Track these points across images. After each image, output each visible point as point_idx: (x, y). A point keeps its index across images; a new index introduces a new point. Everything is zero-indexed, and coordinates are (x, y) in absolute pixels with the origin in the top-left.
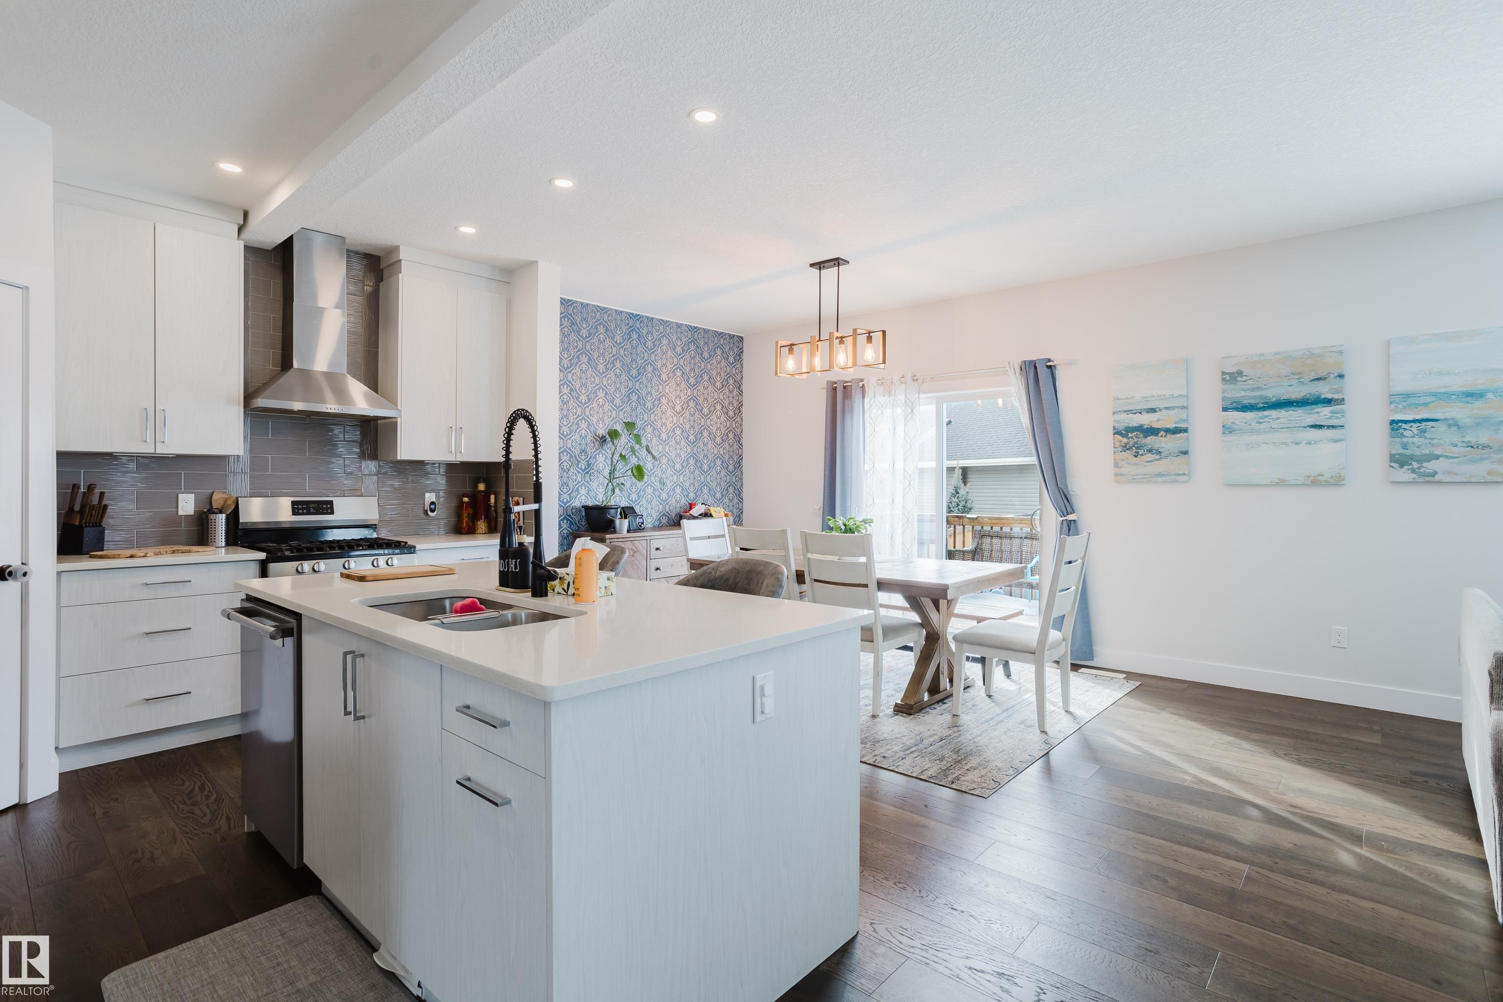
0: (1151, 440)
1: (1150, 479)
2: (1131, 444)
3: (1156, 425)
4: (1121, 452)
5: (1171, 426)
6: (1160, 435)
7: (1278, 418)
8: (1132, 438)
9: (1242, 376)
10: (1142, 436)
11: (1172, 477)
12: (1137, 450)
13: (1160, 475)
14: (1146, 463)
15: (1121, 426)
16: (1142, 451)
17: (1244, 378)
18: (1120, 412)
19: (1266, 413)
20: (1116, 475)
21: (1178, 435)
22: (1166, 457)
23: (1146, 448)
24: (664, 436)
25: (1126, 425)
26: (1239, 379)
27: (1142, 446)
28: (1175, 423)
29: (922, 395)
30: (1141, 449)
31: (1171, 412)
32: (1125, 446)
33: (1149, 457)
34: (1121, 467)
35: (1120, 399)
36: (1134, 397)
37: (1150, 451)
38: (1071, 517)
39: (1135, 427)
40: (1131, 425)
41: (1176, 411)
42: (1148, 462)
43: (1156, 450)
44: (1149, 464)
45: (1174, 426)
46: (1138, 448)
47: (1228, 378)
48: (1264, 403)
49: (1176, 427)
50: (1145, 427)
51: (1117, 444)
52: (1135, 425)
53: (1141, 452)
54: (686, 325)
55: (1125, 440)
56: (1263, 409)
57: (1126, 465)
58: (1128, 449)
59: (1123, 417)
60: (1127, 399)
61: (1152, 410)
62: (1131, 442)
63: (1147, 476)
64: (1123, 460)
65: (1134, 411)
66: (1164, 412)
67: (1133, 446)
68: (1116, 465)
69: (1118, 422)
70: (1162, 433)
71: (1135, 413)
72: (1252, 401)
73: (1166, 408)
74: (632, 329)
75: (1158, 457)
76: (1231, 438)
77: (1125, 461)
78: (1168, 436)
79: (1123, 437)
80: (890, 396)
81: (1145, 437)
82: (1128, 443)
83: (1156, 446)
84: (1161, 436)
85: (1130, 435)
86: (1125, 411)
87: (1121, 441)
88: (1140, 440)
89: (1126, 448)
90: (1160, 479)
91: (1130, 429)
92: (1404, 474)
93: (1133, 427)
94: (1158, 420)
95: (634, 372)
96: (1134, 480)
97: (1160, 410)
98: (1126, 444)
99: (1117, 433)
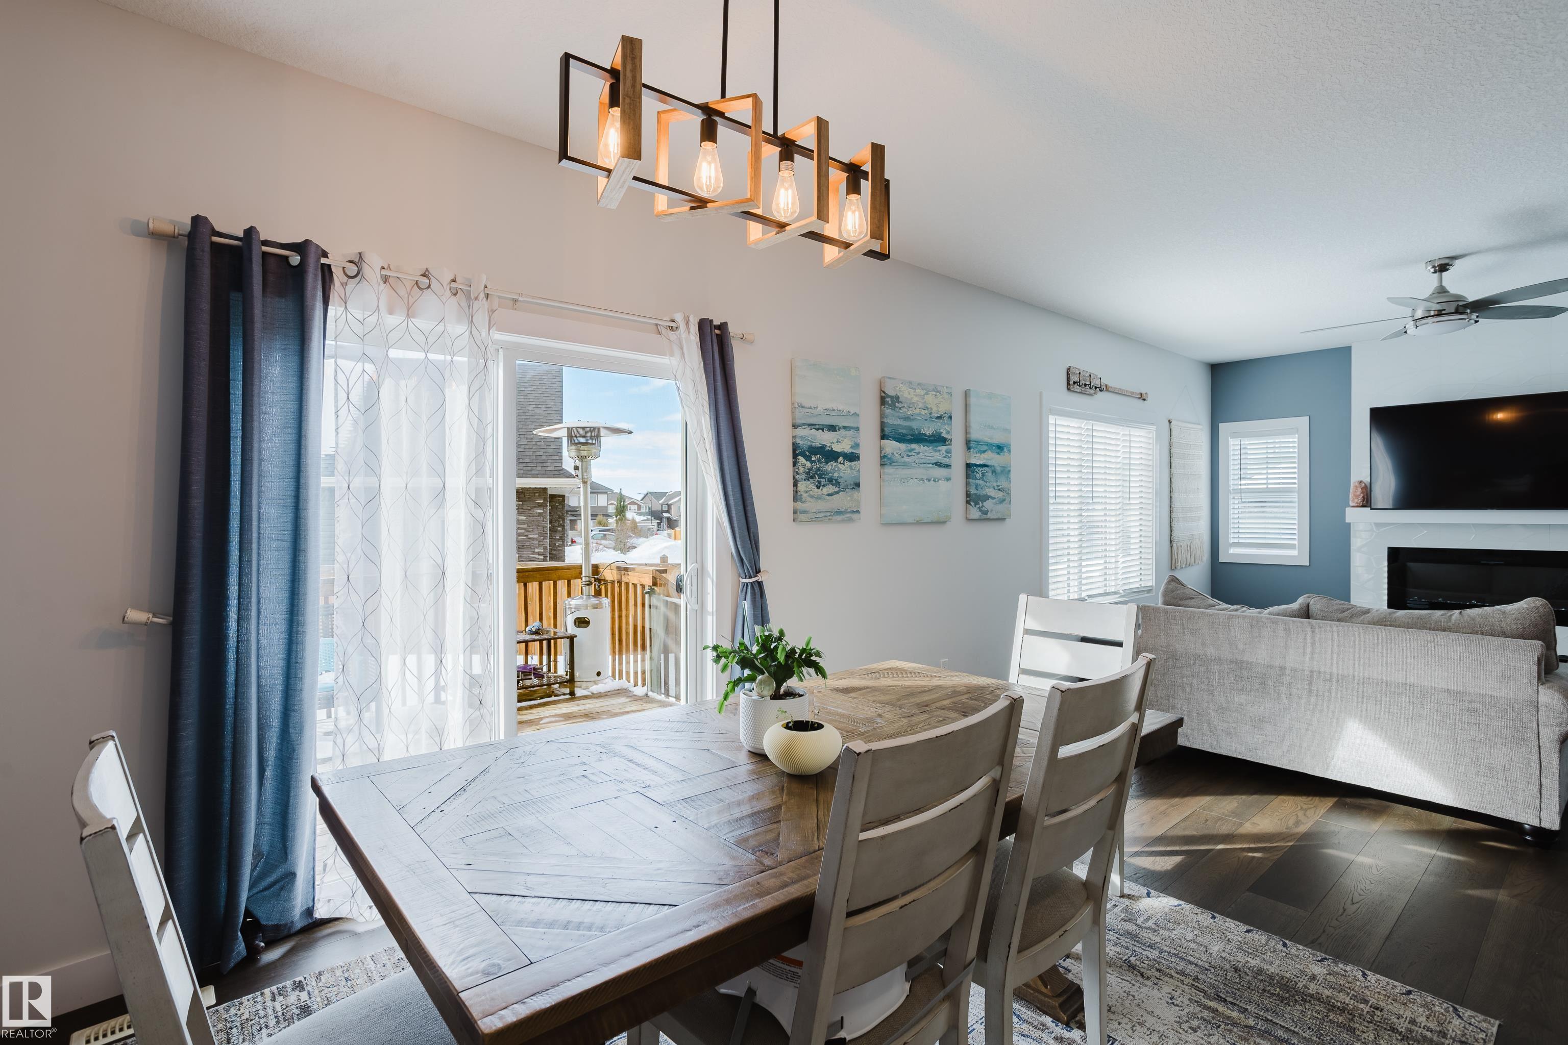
1: (831, 517)
4: (805, 480)
7: (919, 453)
8: (814, 461)
9: (899, 402)
10: (823, 460)
11: (849, 515)
12: (818, 477)
13: (839, 512)
16: (824, 480)
17: (900, 405)
18: (804, 424)
19: (914, 446)
23: (827, 477)
25: (809, 443)
26: (897, 404)
27: (824, 474)
30: (823, 478)
32: (808, 473)
33: (830, 489)
36: (817, 407)
37: (830, 481)
38: (758, 579)
40: (814, 444)
43: (836, 480)
45: (851, 450)
46: (820, 477)
47: (890, 402)
48: (911, 435)
49: (852, 453)
53: (823, 481)
56: (910, 441)
60: (810, 408)
61: (832, 428)
65: (817, 427)
67: (816, 473)
70: (841, 459)
72: (904, 431)
73: (845, 428)
76: (889, 470)
87: (804, 465)
90: (839, 518)
92: (975, 513)
96: (817, 518)
98: (810, 469)
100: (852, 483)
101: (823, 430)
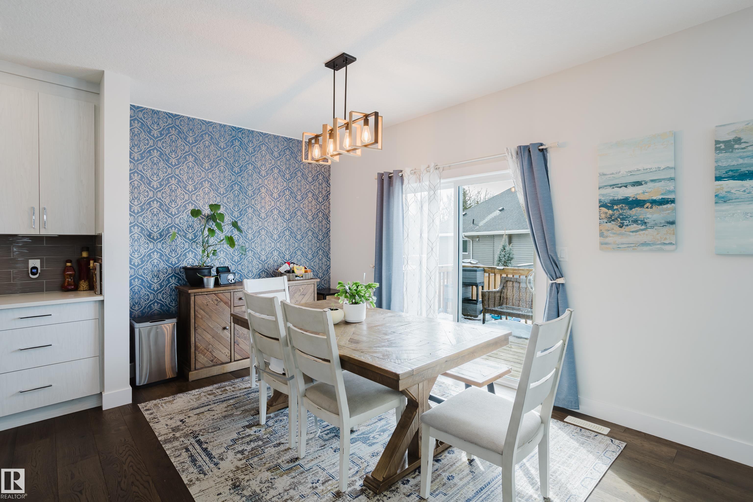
0: (636, 212)
1: (635, 248)
2: (616, 216)
3: (641, 197)
4: (606, 223)
5: (658, 197)
6: (646, 206)
8: (617, 209)
13: (645, 244)
14: (631, 234)
15: (606, 199)
16: (628, 222)
18: (606, 186)
20: (602, 244)
21: (665, 206)
22: (652, 227)
23: (631, 219)
24: (263, 215)
25: (611, 198)
27: (627, 217)
28: (662, 194)
29: (442, 181)
30: (626, 220)
31: (657, 184)
32: (611, 217)
33: (634, 227)
34: (607, 237)
35: (606, 175)
36: (620, 172)
37: (635, 221)
38: (560, 281)
39: (621, 200)
40: (616, 198)
41: (662, 183)
42: (633, 232)
44: (634, 234)
45: (660, 197)
46: (623, 219)
49: (662, 199)
50: (631, 199)
51: (603, 216)
52: (620, 198)
53: (626, 223)
54: (282, 137)
55: (610, 212)
57: (611, 235)
58: (613, 220)
59: (609, 191)
60: (612, 174)
61: (638, 184)
62: (617, 213)
63: (632, 245)
64: (609, 231)
65: (620, 185)
66: (651, 185)
67: (619, 217)
68: (602, 235)
69: (603, 195)
70: (648, 204)
71: (620, 187)
73: (652, 181)
74: (235, 138)
75: (643, 227)
77: (610, 232)
78: (654, 207)
79: (608, 209)
80: (420, 182)
81: (631, 209)
82: (613, 215)
83: (642, 217)
84: (647, 208)
85: (615, 207)
86: (611, 186)
87: (606, 213)
88: (625, 211)
89: (611, 219)
90: (645, 248)
91: (614, 202)
93: (618, 200)
94: (644, 193)
95: (236, 169)
96: (618, 248)
97: (646, 183)
98: (611, 216)
99: (603, 205)
100: (663, 221)
101: (626, 187)
